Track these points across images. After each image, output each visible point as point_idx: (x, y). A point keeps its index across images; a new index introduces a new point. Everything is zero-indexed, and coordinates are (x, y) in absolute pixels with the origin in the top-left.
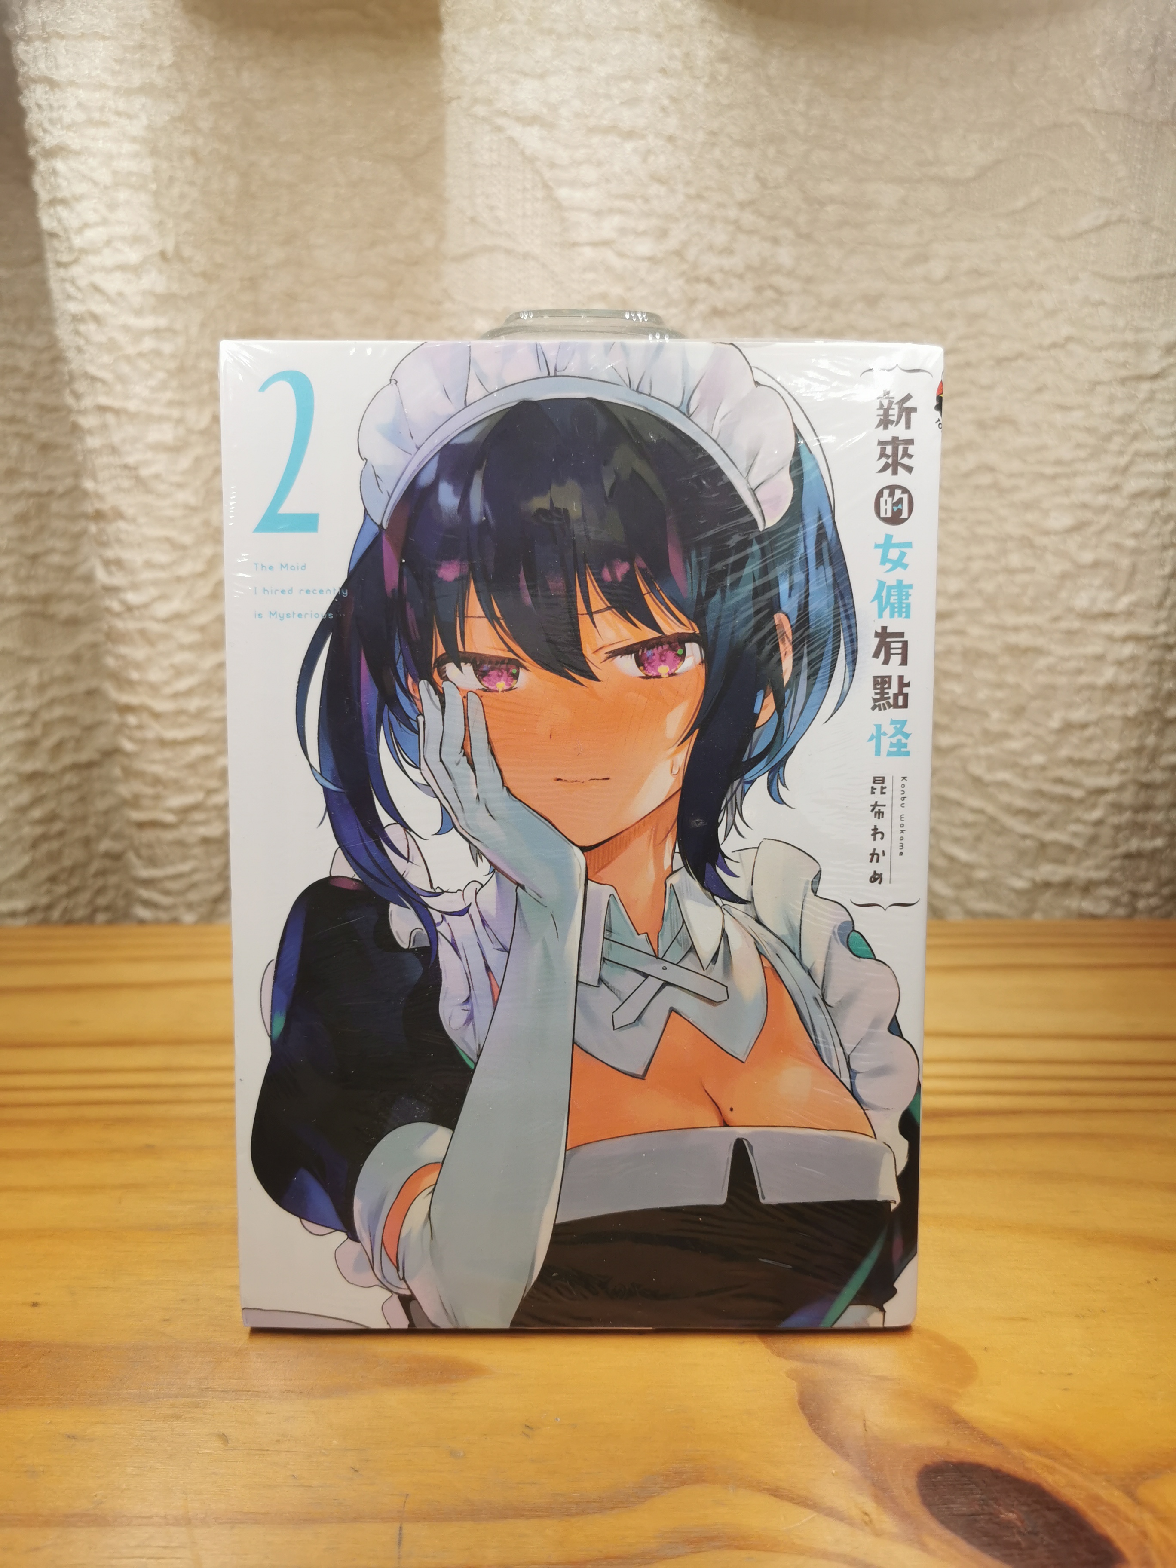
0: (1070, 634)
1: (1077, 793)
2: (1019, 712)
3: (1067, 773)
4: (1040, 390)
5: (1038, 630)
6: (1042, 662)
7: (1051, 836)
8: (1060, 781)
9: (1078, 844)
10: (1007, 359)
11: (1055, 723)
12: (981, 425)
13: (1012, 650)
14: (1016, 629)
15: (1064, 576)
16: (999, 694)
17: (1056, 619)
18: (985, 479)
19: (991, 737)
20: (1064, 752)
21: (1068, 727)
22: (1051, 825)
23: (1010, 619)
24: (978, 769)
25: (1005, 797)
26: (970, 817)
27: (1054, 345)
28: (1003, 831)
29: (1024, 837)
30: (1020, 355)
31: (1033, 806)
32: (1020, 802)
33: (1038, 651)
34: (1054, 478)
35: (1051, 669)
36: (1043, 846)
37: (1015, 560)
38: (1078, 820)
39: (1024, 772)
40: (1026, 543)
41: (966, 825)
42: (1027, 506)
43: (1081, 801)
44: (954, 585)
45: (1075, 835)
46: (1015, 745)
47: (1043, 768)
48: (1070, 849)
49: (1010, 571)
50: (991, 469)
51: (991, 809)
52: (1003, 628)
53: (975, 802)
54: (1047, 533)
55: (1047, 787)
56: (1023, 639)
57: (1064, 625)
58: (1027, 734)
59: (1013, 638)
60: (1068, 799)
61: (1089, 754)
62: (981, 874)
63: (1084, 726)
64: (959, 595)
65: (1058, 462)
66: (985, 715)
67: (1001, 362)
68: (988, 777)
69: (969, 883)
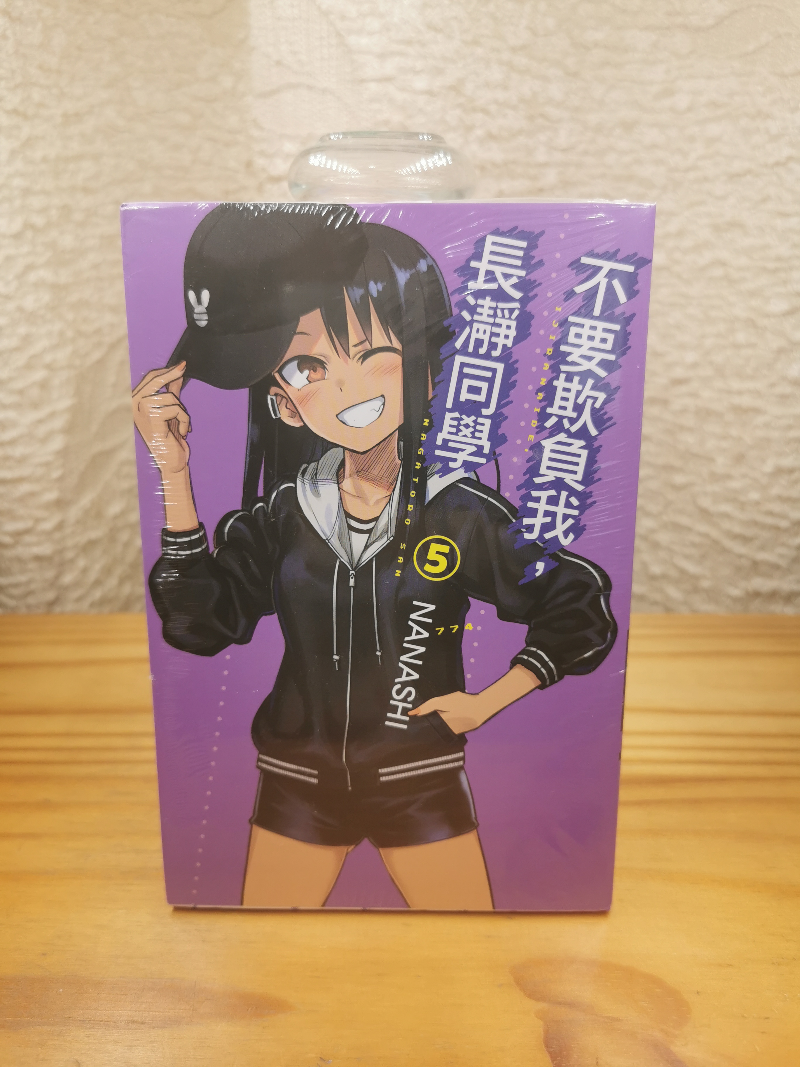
0: (783, 398)
1: (784, 524)
2: (740, 459)
3: (777, 507)
4: (765, 200)
5: (757, 394)
6: (760, 420)
7: (762, 556)
8: (770, 513)
9: (783, 563)
10: (738, 175)
11: (768, 467)
12: (716, 228)
13: (738, 410)
14: (740, 393)
15: (781, 351)
16: (724, 444)
17: (773, 385)
18: (718, 272)
19: (715, 477)
20: (775, 491)
21: (779, 471)
22: (762, 548)
23: (736, 385)
24: (706, 503)
25: (726, 525)
26: (697, 539)
27: (777, 164)
28: (725, 551)
29: (740, 556)
30: (749, 172)
31: (749, 532)
32: (737, 529)
33: (757, 411)
34: (775, 271)
35: (767, 425)
36: (755, 564)
37: (741, 337)
38: (783, 545)
39: (742, 506)
40: (751, 323)
41: (694, 545)
42: (752, 294)
43: (786, 530)
44: (691, 357)
45: (782, 556)
46: (735, 484)
47: (757, 503)
48: (776, 567)
49: (737, 346)
50: (722, 264)
51: (714, 533)
52: (729, 392)
53: (703, 528)
54: (768, 316)
55: (761, 518)
56: (746, 401)
57: (780, 390)
58: (744, 476)
59: (737, 400)
60: (777, 528)
61: (794, 493)
62: (705, 584)
63: (791, 471)
64: (695, 366)
65: (779, 259)
66: (711, 460)
67: (734, 177)
68: (713, 508)
69: (696, 590)
